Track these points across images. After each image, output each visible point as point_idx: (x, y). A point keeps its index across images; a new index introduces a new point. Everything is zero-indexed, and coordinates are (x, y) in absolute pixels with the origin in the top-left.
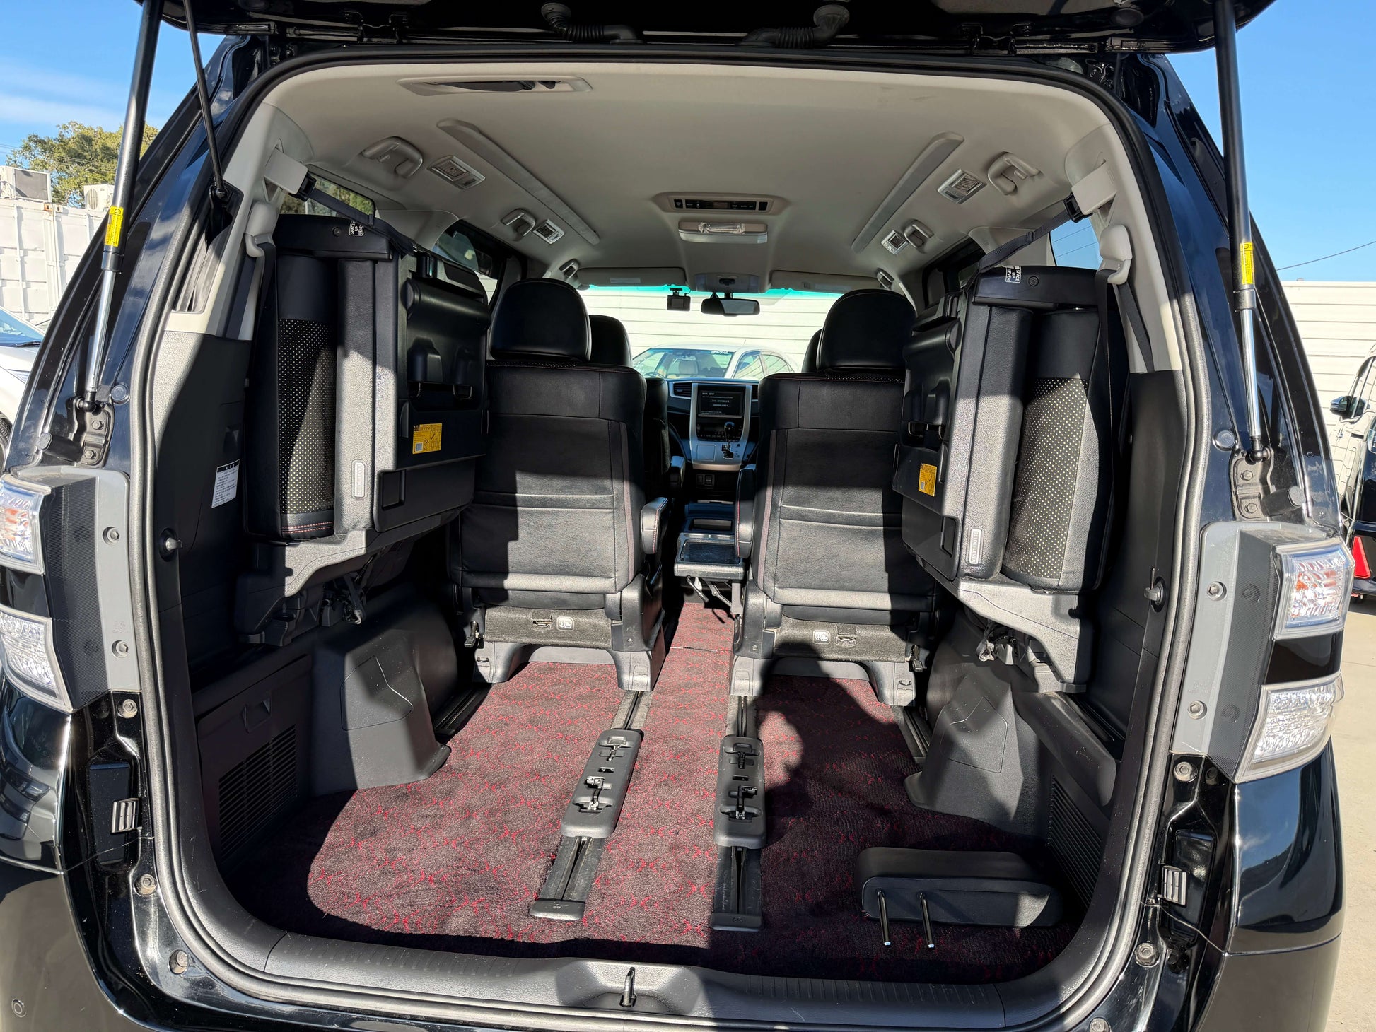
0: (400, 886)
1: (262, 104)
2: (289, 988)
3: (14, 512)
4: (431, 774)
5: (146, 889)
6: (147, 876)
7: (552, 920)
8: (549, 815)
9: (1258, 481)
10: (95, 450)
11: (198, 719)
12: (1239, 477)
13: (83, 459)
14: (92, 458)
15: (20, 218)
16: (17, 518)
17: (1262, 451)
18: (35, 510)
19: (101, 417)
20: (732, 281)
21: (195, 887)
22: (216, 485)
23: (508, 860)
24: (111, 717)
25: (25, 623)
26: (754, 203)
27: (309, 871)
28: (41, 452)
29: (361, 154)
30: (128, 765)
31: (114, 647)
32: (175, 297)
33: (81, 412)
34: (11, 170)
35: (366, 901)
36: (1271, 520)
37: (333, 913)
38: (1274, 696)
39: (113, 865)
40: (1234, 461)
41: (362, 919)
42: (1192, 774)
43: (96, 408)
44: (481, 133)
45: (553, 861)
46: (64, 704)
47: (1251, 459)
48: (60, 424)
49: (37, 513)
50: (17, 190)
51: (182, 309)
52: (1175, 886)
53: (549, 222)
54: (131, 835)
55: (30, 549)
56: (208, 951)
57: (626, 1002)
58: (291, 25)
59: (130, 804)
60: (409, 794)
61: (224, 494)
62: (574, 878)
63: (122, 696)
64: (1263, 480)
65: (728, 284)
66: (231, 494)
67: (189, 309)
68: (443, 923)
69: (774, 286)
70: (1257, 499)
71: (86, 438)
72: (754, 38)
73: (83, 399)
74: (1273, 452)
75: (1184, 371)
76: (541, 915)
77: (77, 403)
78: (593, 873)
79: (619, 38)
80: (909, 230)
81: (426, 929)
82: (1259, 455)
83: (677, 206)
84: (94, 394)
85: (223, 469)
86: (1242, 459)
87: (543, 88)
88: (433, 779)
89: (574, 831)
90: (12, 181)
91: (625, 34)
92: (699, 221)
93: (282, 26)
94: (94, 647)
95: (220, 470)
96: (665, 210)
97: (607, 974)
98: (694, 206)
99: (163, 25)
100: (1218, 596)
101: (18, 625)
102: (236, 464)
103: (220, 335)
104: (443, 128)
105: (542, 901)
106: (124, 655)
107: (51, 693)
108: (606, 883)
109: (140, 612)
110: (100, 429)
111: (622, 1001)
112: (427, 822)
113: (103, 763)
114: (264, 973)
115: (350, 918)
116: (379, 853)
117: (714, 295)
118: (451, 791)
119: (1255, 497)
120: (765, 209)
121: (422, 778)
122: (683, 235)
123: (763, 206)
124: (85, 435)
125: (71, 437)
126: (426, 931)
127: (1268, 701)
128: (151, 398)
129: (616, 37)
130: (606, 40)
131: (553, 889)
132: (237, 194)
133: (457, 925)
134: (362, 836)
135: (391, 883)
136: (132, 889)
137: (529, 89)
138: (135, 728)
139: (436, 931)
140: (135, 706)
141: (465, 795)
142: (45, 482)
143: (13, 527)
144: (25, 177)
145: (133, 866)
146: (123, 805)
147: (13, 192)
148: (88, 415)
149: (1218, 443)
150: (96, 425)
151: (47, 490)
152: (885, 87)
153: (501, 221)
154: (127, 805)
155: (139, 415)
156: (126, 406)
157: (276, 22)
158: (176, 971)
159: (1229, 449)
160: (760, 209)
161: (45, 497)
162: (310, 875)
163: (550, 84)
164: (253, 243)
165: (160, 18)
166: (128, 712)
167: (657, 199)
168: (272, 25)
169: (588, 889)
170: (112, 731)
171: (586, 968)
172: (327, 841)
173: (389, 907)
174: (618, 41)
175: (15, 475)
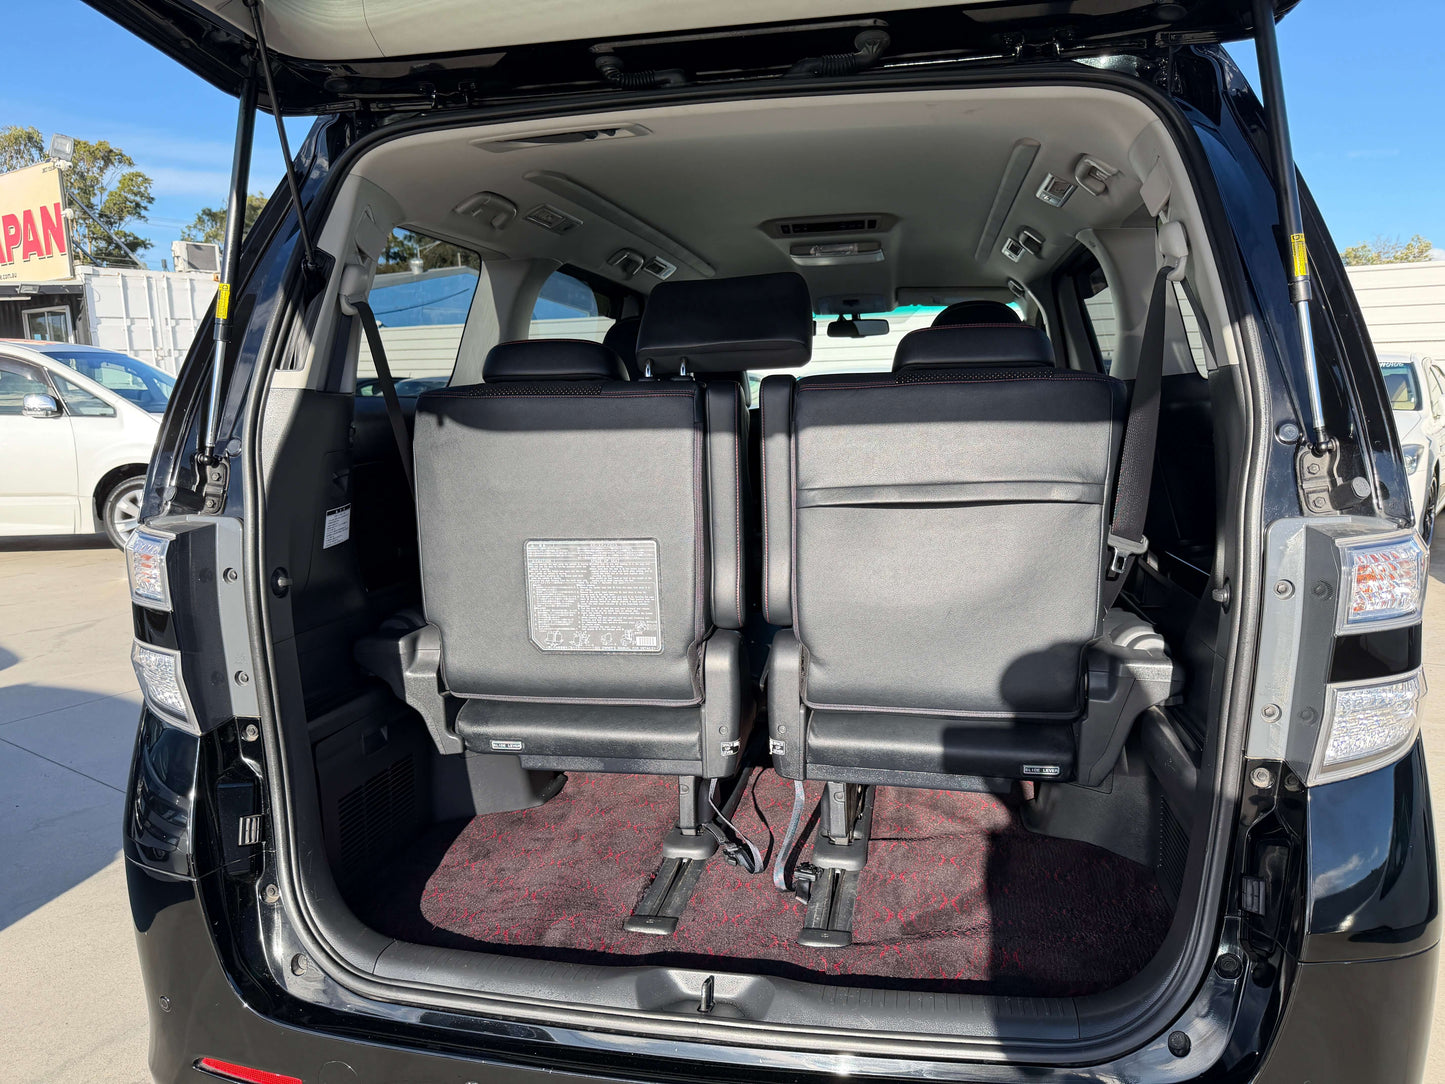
0: (505, 902)
1: (349, 176)
2: (394, 989)
3: (148, 558)
4: (546, 801)
5: (271, 899)
6: (271, 885)
7: (644, 934)
8: (653, 838)
9: (1326, 474)
10: (215, 499)
11: (314, 746)
12: (1306, 471)
13: (205, 508)
14: (213, 507)
15: (193, 290)
16: (151, 563)
17: (1327, 443)
18: (162, 554)
19: (219, 469)
20: (856, 302)
21: (312, 897)
22: (327, 527)
23: (610, 879)
24: (236, 740)
25: (159, 656)
26: (862, 222)
27: (423, 888)
28: (170, 503)
29: (453, 210)
30: (251, 785)
31: (236, 677)
32: (279, 358)
33: (202, 466)
34: (184, 243)
35: (472, 916)
36: (1342, 513)
37: (441, 926)
38: (1341, 695)
39: (240, 876)
40: (1300, 455)
41: (466, 932)
42: (1271, 780)
43: (215, 462)
44: (569, 179)
45: (652, 881)
46: (195, 730)
47: (1317, 452)
48: (185, 476)
49: (164, 557)
50: (189, 263)
51: (285, 368)
52: (1254, 896)
53: (658, 258)
54: (256, 848)
55: (159, 589)
56: (323, 954)
57: (703, 1008)
58: (374, 100)
59: (254, 820)
60: (524, 819)
61: (336, 536)
62: (671, 896)
63: (245, 722)
64: (1330, 473)
65: (854, 304)
66: (344, 536)
67: (292, 368)
68: (540, 935)
69: (901, 304)
70: (1326, 493)
71: (207, 489)
72: (796, 69)
73: (203, 454)
74: (1338, 443)
75: (1241, 365)
76: (633, 929)
77: (198, 457)
78: (690, 892)
79: (669, 82)
80: (1022, 238)
81: (524, 941)
82: (1323, 447)
83: (784, 232)
84: (212, 449)
85: (334, 512)
86: (1308, 453)
87: (605, 136)
88: (548, 806)
89: (676, 853)
90: (184, 255)
91: (675, 79)
92: (811, 245)
93: (365, 102)
94: (220, 677)
95: (330, 514)
96: (774, 236)
97: (687, 982)
98: (802, 231)
99: (259, 113)
100: (1287, 594)
101: (153, 658)
102: (346, 508)
103: (322, 389)
104: (530, 180)
105: (637, 918)
106: (245, 684)
107: (183, 718)
108: (701, 902)
109: (257, 644)
110: (218, 480)
111: (700, 1007)
112: (538, 845)
113: (230, 782)
114: (373, 975)
115: (456, 930)
116: (489, 874)
117: (841, 318)
118: (563, 817)
119: (1324, 490)
120: (874, 227)
121: (538, 804)
122: (798, 261)
123: (872, 224)
124: (206, 486)
125: (194, 488)
126: (524, 943)
127: (1334, 701)
128: (260, 450)
129: (667, 81)
130: (656, 86)
131: (650, 906)
132: (330, 259)
133: (554, 937)
134: (476, 858)
135: (496, 899)
136: (258, 897)
137: (593, 137)
138: (256, 750)
139: (533, 943)
140: (256, 730)
141: (577, 820)
142: (171, 529)
143: (148, 571)
144: (197, 251)
145: (258, 877)
146: (248, 820)
147: (186, 264)
148: (208, 468)
149: (1282, 438)
150: (215, 477)
151: (173, 536)
152: (930, 104)
153: (608, 261)
154: (251, 821)
155: (250, 466)
156: (238, 457)
157: (360, 99)
158: (297, 973)
159: (1293, 443)
160: (869, 227)
161: (171, 542)
162: (424, 892)
163: (611, 131)
164: (348, 303)
165: (255, 107)
166: (251, 737)
167: (765, 226)
168: (357, 102)
169: (683, 907)
170: (238, 754)
171: (667, 976)
172: (443, 862)
173: (493, 921)
174: (668, 85)
175: (148, 525)
